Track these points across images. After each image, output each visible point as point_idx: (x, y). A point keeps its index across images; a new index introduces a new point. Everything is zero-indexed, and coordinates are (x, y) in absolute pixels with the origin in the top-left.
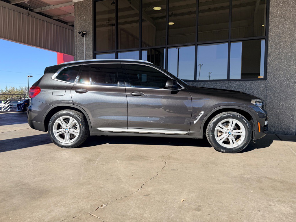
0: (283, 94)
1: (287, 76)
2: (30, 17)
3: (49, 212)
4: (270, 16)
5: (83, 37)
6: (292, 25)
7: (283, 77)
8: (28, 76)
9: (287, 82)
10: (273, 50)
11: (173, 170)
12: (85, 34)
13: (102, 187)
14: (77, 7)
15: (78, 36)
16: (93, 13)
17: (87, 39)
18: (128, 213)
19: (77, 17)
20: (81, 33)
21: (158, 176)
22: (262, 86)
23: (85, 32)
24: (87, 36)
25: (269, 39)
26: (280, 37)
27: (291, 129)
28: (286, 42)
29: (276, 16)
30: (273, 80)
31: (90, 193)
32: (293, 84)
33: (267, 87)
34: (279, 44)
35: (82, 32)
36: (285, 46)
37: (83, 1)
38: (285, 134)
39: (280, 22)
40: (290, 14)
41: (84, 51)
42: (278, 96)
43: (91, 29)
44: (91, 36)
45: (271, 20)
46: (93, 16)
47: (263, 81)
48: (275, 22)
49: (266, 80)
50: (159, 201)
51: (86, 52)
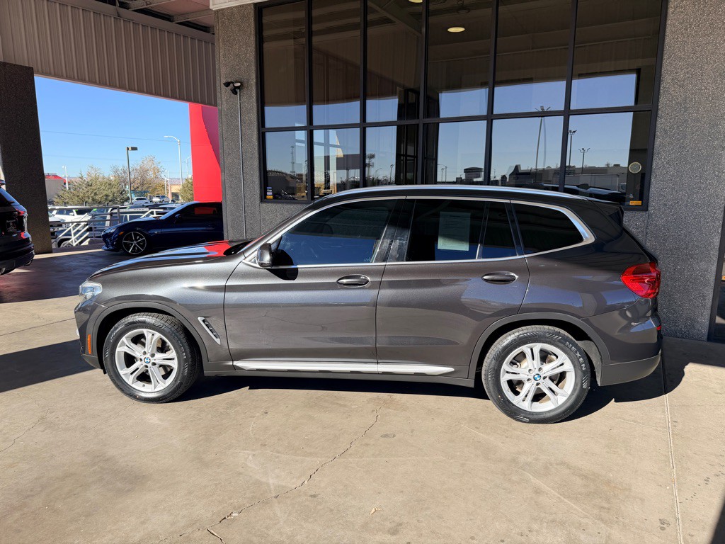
0: (684, 246)
1: (697, 204)
2: (122, 21)
3: (143, 523)
4: (665, 57)
5: (236, 93)
6: (715, 81)
7: (686, 206)
8: (128, 149)
9: (695, 218)
10: (667, 139)
11: (386, 436)
12: (238, 87)
13: (240, 474)
14: (220, 21)
15: (224, 94)
16: (256, 36)
17: (244, 99)
18: (271, 532)
19: (221, 44)
20: (231, 85)
21: (350, 451)
22: (636, 225)
23: (239, 84)
24: (245, 91)
25: (660, 112)
26: (686, 109)
27: (697, 326)
28: (698, 121)
29: (680, 58)
30: (663, 213)
31: (216, 485)
32: (708, 223)
33: (647, 227)
34: (681, 126)
35: (233, 83)
36: (697, 131)
37: (234, 7)
38: (682, 337)
39: (688, 73)
40: (713, 53)
41: (238, 126)
42: (671, 250)
43: (254, 76)
44: (252, 91)
45: (667, 65)
46: (256, 45)
47: (638, 214)
48: (676, 73)
49: (647, 210)
50: (332, 510)
51: (243, 128)
